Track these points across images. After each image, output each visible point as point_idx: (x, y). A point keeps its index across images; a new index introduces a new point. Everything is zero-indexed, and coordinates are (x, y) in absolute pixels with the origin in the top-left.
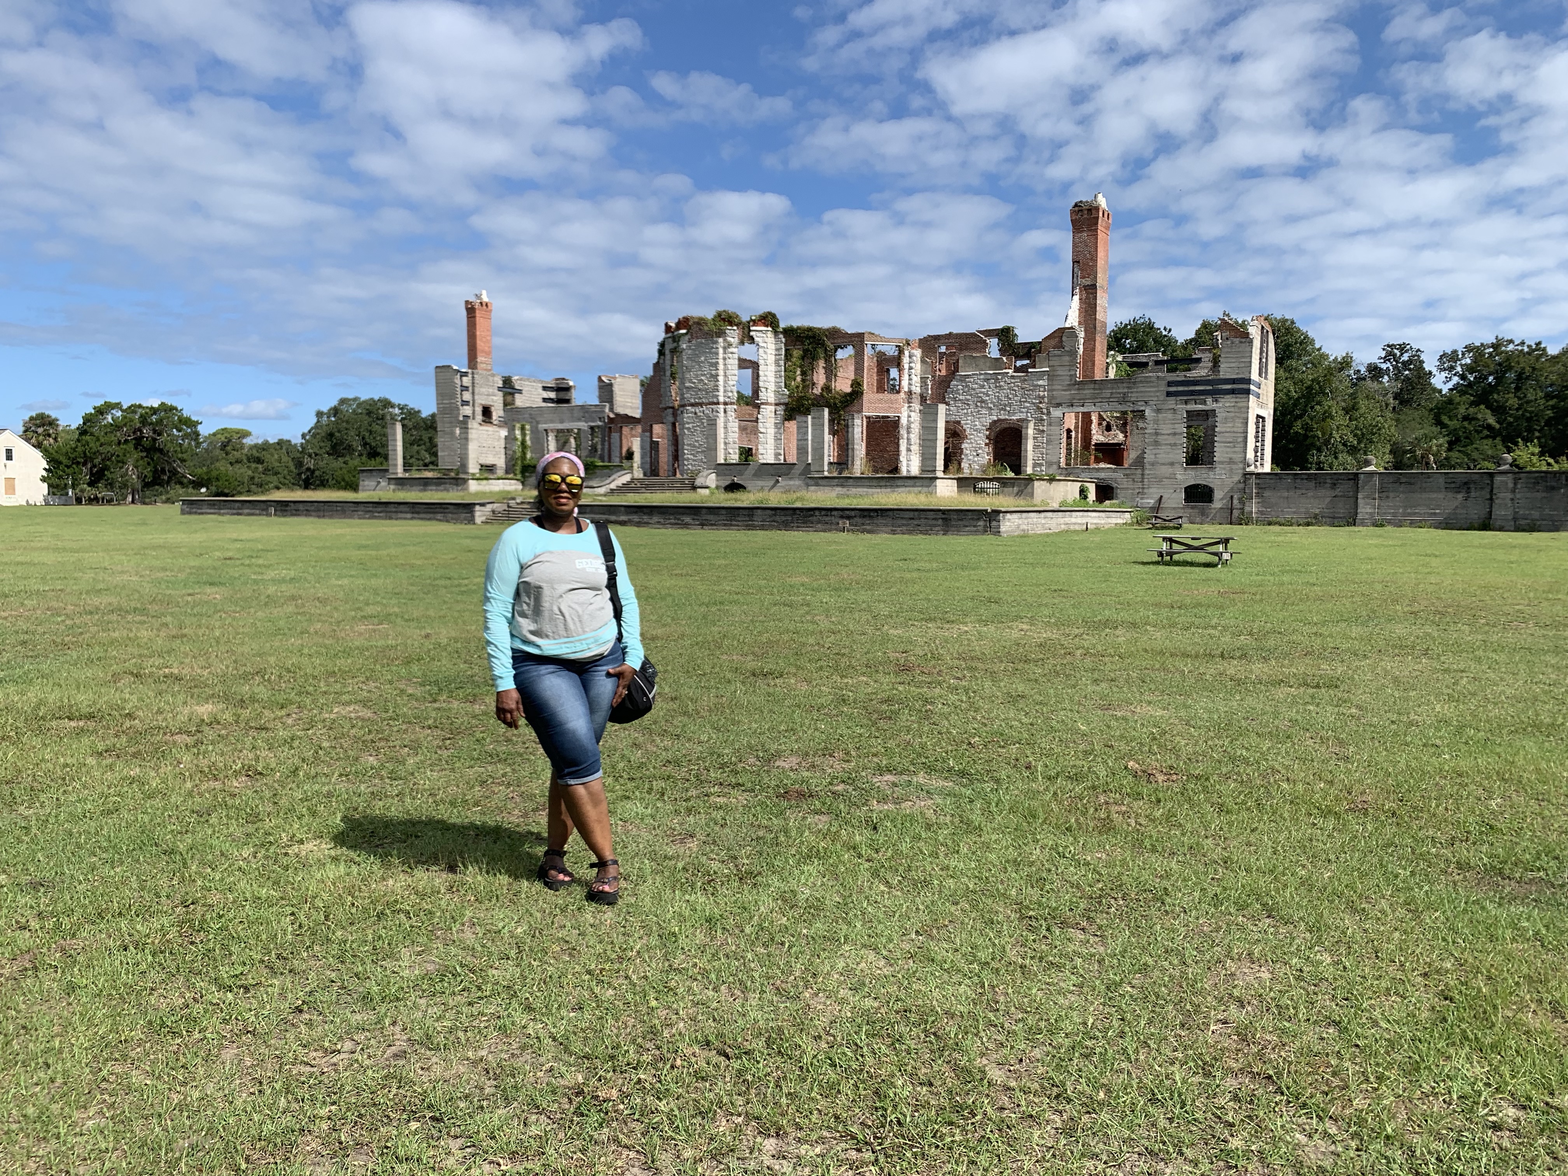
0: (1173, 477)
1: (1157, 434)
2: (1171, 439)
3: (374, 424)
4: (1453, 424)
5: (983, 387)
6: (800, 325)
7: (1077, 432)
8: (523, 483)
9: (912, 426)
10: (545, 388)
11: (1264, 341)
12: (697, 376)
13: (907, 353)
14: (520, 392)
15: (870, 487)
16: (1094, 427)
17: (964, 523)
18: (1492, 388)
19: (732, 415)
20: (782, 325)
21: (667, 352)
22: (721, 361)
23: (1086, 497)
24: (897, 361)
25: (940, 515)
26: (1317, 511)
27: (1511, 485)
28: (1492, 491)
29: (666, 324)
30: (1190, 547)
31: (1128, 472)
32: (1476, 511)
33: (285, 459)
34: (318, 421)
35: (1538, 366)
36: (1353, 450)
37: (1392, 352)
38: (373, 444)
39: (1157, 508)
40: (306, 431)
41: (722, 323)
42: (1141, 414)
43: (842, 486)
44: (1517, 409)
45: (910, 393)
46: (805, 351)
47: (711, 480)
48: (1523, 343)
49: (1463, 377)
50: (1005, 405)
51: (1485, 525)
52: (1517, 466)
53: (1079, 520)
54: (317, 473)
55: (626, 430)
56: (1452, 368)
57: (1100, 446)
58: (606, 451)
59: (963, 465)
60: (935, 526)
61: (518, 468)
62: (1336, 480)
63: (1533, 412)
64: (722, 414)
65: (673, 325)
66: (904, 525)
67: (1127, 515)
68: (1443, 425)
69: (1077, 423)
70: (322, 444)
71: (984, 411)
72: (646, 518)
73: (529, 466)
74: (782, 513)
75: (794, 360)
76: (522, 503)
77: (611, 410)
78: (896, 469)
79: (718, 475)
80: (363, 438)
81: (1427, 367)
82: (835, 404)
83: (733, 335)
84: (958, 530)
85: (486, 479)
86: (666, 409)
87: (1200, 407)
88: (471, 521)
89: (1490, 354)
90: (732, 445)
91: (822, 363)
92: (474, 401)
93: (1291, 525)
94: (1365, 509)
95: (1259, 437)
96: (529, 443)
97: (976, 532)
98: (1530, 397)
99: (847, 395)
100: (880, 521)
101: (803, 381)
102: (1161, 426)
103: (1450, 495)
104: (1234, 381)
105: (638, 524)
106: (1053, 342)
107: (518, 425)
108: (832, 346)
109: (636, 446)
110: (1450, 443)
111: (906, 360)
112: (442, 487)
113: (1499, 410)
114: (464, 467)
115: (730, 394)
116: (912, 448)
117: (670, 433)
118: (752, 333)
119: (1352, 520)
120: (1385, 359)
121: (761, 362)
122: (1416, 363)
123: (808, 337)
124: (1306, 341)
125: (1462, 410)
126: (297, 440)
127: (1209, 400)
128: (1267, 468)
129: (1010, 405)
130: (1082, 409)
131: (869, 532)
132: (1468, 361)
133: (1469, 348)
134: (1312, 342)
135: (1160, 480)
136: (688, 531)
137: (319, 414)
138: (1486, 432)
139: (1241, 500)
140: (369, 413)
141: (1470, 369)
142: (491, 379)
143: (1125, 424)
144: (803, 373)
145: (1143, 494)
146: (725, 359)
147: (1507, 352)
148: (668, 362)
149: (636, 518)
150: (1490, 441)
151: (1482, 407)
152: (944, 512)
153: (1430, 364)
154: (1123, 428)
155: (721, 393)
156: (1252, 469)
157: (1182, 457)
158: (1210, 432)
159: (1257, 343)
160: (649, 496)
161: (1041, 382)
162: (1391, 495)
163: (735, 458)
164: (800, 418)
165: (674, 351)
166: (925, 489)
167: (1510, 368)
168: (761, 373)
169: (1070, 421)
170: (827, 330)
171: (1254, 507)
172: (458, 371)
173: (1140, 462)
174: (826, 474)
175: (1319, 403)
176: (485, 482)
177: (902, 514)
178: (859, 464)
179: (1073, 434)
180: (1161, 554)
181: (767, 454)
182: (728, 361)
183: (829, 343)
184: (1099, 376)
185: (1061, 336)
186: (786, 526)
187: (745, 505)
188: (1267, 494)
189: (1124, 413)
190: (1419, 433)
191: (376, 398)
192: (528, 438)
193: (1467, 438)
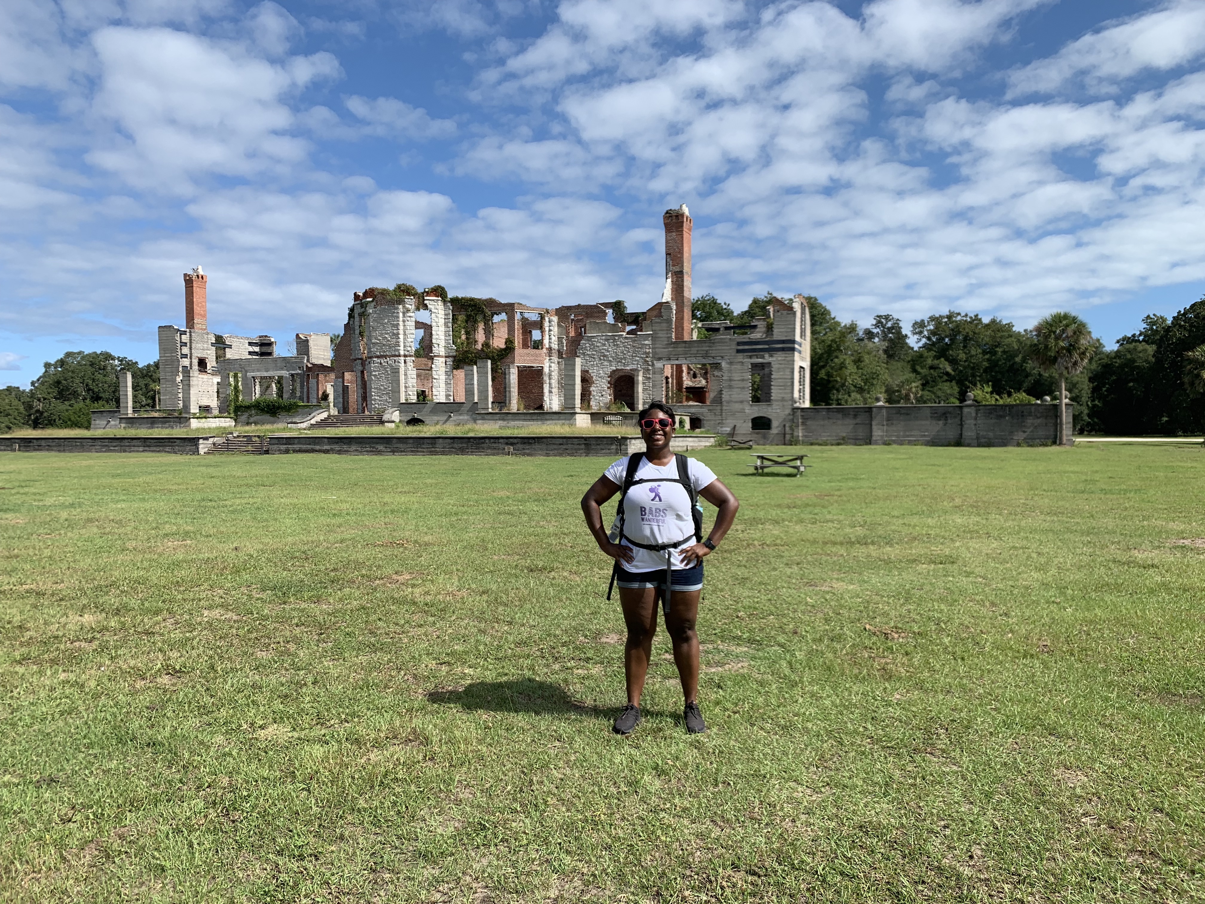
0: (743, 411)
1: (730, 380)
2: (741, 384)
3: (96, 374)
4: (924, 371)
5: (604, 345)
6: (464, 296)
7: (672, 379)
8: (236, 420)
9: (553, 374)
10: (250, 344)
11: (803, 313)
12: (382, 334)
13: (547, 319)
14: (230, 347)
15: (525, 420)
16: (685, 374)
17: (602, 447)
18: (948, 347)
19: (410, 365)
20: (450, 295)
21: (356, 315)
22: (401, 323)
23: (684, 427)
24: (539, 325)
25: (583, 441)
26: (844, 435)
27: (974, 415)
28: (961, 420)
29: (355, 294)
30: (777, 463)
31: (711, 408)
32: (952, 434)
33: (15, 402)
34: (46, 371)
35: (977, 331)
36: (861, 390)
37: (881, 320)
38: (96, 390)
39: (732, 434)
40: (35, 380)
41: (402, 294)
42: (717, 366)
43: (503, 420)
44: (965, 361)
45: (550, 349)
46: (469, 317)
47: (396, 416)
48: (966, 315)
49: (929, 338)
50: (621, 359)
51: (958, 443)
52: (976, 401)
53: (681, 444)
54: (45, 414)
55: (321, 377)
56: (921, 333)
57: (689, 389)
58: (305, 394)
59: (591, 403)
60: (579, 449)
61: (232, 408)
62: (856, 412)
63: (974, 363)
64: (402, 364)
65: (361, 294)
66: (555, 449)
67: (712, 440)
68: (918, 373)
69: (672, 372)
70: (50, 390)
71: (606, 363)
72: (345, 447)
73: (241, 406)
74: (459, 441)
75: (459, 322)
76: (238, 436)
77: (308, 361)
78: (541, 407)
79: (400, 412)
80: (87, 385)
81: (904, 332)
82: (493, 357)
83: (410, 303)
84: (597, 453)
85: (205, 418)
86: (355, 360)
87: (760, 360)
88: (196, 452)
89: (946, 322)
90: (411, 389)
91: (481, 326)
92: (191, 354)
93: (826, 445)
94: (877, 433)
95: (802, 382)
96: (241, 387)
97: (610, 454)
98: (973, 352)
99: (502, 350)
100: (537, 446)
101: (467, 338)
102: (733, 375)
103: (934, 422)
104: (783, 342)
105: (339, 452)
106: (655, 313)
107: (231, 374)
108: (489, 313)
109: (330, 390)
110: (923, 385)
111: (546, 324)
112: (167, 425)
113: (953, 362)
114: (187, 407)
115: (409, 349)
116: (553, 390)
117: (359, 379)
118: (426, 302)
119: (868, 441)
120: (876, 326)
121: (434, 324)
122: (896, 328)
123: (470, 306)
124: (825, 313)
125: (929, 362)
126: (27, 387)
127: (767, 355)
128: (807, 404)
129: (625, 359)
130: (677, 362)
131: (529, 455)
132: (932, 327)
133: (932, 319)
134: (829, 313)
135: (733, 414)
136: (382, 457)
137: (47, 365)
138: (945, 378)
139: (791, 428)
140: (92, 364)
141: (933, 333)
142: (206, 336)
143: (706, 373)
144: (467, 333)
145: (722, 423)
146: (404, 321)
147: (956, 322)
148: (357, 323)
149: (337, 447)
150: (948, 384)
151: (942, 359)
152: (585, 439)
153: (906, 329)
154: (705, 376)
155: (402, 348)
156: (797, 405)
157: (748, 395)
158: (766, 379)
159: (798, 314)
160: (347, 429)
161: (646, 342)
162: (895, 422)
163: (414, 399)
164: (467, 368)
165: (362, 315)
166: (568, 422)
167: (959, 332)
168: (433, 332)
169: (668, 372)
170: (486, 300)
171: (800, 433)
172: (178, 330)
173: (718, 400)
174: (490, 410)
175: (837, 357)
176: (204, 420)
177: (554, 441)
178: (514, 405)
179: (670, 380)
180: (756, 468)
181: (440, 395)
182: (407, 323)
183: (487, 311)
184: (686, 338)
185: (660, 308)
186: (462, 451)
187: (427, 435)
188: (809, 423)
189: (704, 365)
190: (902, 378)
191: (99, 352)
192: (240, 384)
193: (933, 381)
